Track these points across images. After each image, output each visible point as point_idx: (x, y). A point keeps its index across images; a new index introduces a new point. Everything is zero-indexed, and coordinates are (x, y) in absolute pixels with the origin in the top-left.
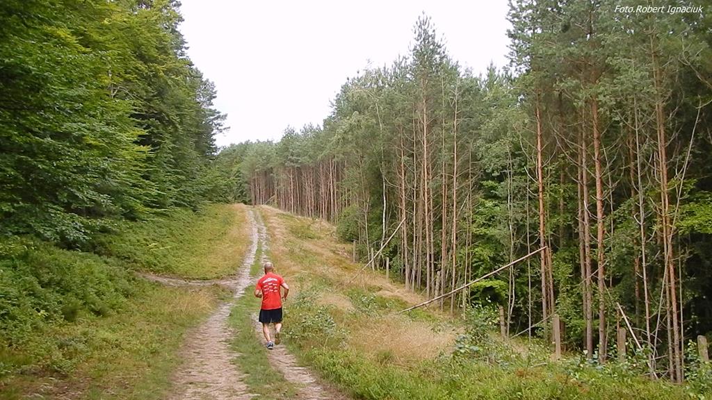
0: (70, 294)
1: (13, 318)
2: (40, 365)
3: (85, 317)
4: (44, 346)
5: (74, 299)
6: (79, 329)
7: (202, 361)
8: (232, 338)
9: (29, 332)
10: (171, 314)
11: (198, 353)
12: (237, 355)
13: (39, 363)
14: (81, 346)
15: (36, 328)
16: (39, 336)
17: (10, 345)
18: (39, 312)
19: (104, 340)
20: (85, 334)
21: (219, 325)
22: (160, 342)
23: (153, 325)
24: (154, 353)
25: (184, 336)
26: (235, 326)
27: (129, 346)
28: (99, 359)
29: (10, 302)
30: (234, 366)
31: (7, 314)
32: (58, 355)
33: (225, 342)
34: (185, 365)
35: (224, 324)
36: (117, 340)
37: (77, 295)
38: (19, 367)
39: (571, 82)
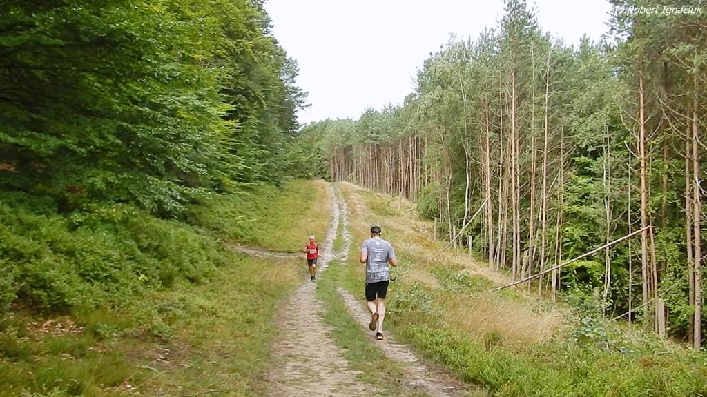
0: (167, 260)
1: (116, 281)
2: (141, 329)
3: (180, 283)
4: (145, 310)
5: (170, 265)
6: (176, 295)
7: (297, 334)
8: (324, 311)
9: (130, 295)
10: (261, 284)
11: (292, 324)
12: (332, 328)
13: (141, 327)
14: (179, 312)
15: (136, 292)
16: (139, 300)
17: (113, 307)
18: (139, 276)
19: (201, 307)
20: (182, 300)
21: (308, 297)
22: (255, 311)
23: (245, 294)
24: (250, 322)
25: (275, 306)
26: (323, 299)
27: (224, 314)
28: (196, 326)
29: (112, 264)
30: (331, 340)
31: (110, 276)
32: (158, 320)
33: (317, 314)
34: (280, 336)
35: (313, 297)
36: (212, 308)
37: (173, 261)
38: (122, 330)
39: (684, 48)
